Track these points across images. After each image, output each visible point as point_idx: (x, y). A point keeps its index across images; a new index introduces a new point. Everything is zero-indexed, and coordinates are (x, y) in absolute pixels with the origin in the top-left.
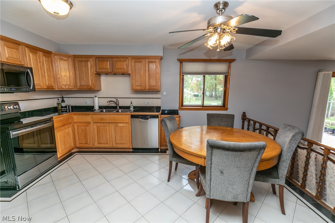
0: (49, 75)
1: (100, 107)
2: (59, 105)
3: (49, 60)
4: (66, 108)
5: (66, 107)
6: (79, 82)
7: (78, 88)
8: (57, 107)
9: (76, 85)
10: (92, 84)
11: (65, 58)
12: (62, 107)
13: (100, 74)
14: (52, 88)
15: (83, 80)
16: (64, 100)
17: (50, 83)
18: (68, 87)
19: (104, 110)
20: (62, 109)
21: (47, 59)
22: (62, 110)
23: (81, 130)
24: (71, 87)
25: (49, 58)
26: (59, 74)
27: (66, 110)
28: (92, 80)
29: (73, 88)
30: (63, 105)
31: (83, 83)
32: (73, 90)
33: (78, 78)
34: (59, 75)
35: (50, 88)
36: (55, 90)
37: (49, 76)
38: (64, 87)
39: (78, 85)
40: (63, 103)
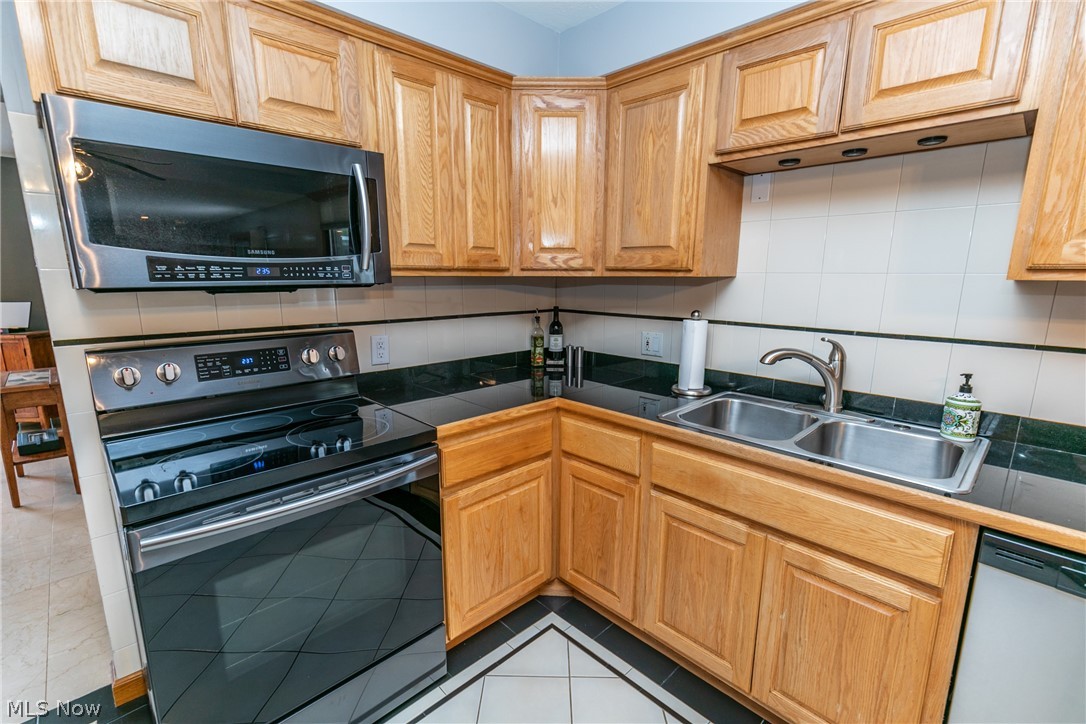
0: (484, 198)
1: (715, 381)
2: (535, 346)
3: (493, 120)
4: (561, 362)
5: (563, 354)
6: (618, 227)
7: (611, 264)
8: (529, 352)
9: (605, 252)
10: (681, 238)
11: (566, 104)
12: (548, 354)
13: (743, 174)
14: (494, 265)
15: (639, 214)
16: (559, 325)
17: (482, 243)
18: (566, 262)
19: (737, 401)
20: (549, 362)
21: (481, 113)
22: (549, 370)
23: (587, 505)
24: (580, 261)
25: (494, 112)
26: (531, 195)
27: (562, 370)
28: (688, 213)
29: (589, 264)
30: (556, 343)
31: (638, 238)
32: (589, 274)
33: (618, 211)
34: (530, 200)
35: (482, 265)
36: (506, 274)
37: (484, 203)
38: (545, 259)
39: (614, 246)
40: (556, 336)
